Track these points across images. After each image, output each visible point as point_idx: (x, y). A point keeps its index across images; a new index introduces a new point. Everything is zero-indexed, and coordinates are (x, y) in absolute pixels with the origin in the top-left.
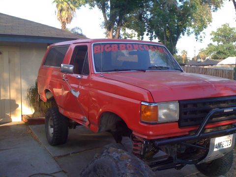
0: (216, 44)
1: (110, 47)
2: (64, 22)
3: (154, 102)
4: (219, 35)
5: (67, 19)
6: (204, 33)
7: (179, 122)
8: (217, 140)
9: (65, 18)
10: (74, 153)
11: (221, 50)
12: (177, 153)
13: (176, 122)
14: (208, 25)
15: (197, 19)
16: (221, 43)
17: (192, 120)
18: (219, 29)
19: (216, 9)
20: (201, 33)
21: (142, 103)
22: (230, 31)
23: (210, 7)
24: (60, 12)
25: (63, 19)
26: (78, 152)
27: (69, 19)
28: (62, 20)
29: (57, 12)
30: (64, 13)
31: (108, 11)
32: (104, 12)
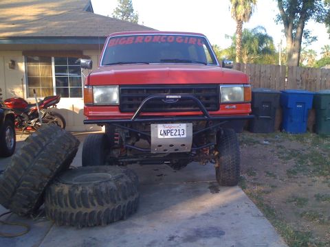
1: (126, 39)
2: (240, 20)
3: (89, 85)
5: (244, 16)
7: (120, 106)
9: (242, 15)
13: (117, 105)
24: (235, 7)
25: (239, 16)
27: (247, 16)
28: (237, 18)
29: (231, 7)
30: (240, 8)
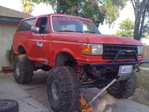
0: (121, 30)
1: (62, 18)
2: (27, 13)
3: (90, 43)
4: (123, 25)
5: (29, 11)
6: (114, 23)
7: (103, 56)
8: (123, 67)
9: (28, 11)
10: (37, 87)
11: (125, 34)
12: (101, 73)
13: (101, 55)
14: (117, 18)
15: (111, 14)
16: (124, 30)
17: (109, 56)
18: (123, 21)
19: (122, 8)
20: (113, 24)
21: (83, 44)
22: (130, 22)
23: (119, 7)
24: (25, 7)
26: (40, 87)
28: (25, 12)
30: (27, 7)
31: (56, 7)
32: (53, 7)
